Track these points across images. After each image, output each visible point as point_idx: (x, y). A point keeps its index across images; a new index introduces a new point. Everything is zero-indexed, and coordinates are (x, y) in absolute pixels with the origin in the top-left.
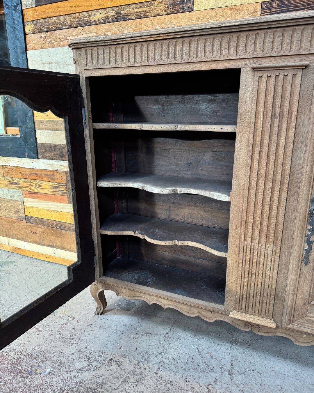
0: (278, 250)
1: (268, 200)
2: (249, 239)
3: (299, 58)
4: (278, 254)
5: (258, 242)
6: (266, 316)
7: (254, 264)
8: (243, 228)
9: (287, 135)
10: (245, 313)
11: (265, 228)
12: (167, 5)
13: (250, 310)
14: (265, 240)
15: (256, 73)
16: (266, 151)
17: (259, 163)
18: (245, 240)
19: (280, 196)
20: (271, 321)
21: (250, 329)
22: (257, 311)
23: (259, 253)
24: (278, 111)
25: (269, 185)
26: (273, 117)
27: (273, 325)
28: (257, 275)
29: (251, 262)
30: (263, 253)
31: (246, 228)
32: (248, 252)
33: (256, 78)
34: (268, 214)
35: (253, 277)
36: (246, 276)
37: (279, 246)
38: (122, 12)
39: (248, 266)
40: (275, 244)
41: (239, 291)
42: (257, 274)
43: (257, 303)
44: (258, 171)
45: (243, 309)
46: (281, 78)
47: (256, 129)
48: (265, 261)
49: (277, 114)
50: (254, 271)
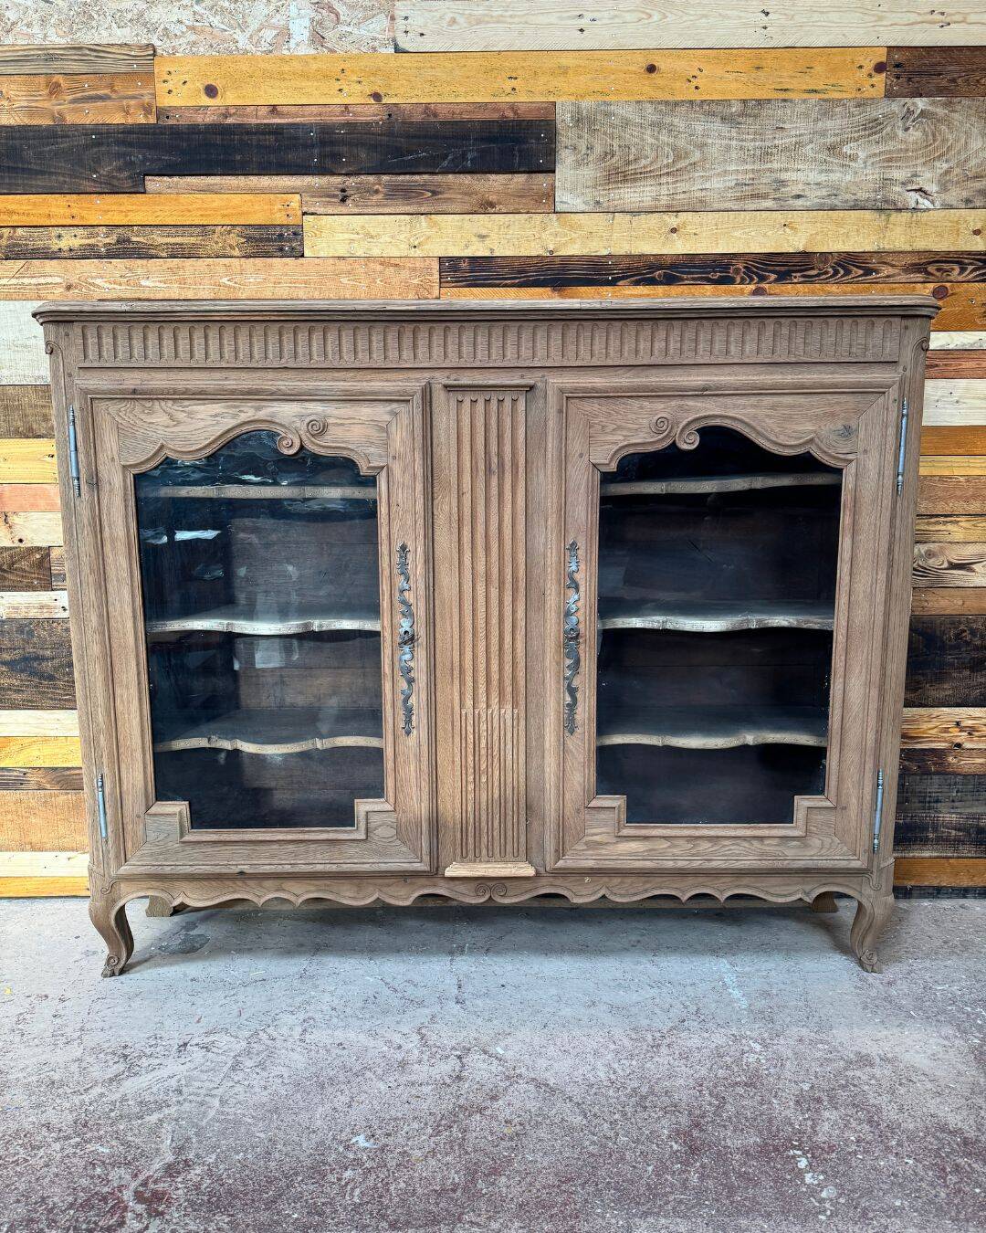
0: (522, 715)
1: (494, 621)
2: (469, 703)
3: (520, 373)
4: (522, 723)
5: (485, 706)
6: (516, 857)
7: (483, 752)
8: (457, 682)
9: (514, 503)
10: (475, 861)
11: (495, 676)
12: (244, 237)
13: (484, 852)
14: (497, 700)
15: (451, 394)
16: (483, 532)
17: (472, 553)
18: (462, 705)
19: (514, 612)
20: (526, 865)
21: (487, 897)
22: (497, 851)
23: (490, 728)
24: (495, 460)
25: (494, 592)
26: (488, 470)
27: (530, 872)
28: (490, 773)
29: (477, 749)
30: (496, 724)
31: (462, 682)
32: (470, 729)
33: (453, 404)
34: (497, 648)
35: (484, 780)
36: (471, 778)
37: (523, 707)
38: (134, 239)
39: (472, 758)
40: (515, 705)
41: (458, 816)
42: (490, 770)
43: (495, 833)
44: (473, 568)
45: (471, 855)
46: (494, 403)
47: (461, 493)
48: (502, 741)
49: (494, 467)
50: (483, 766)
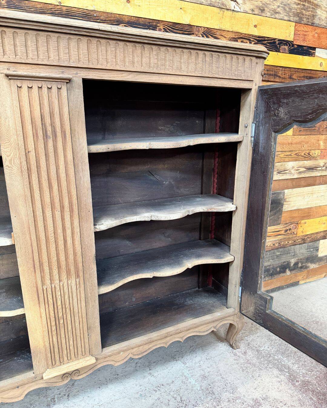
0: (82, 282)
1: (60, 231)
2: (48, 282)
3: (61, 69)
4: (82, 286)
5: (58, 282)
6: (84, 355)
7: (60, 307)
8: (38, 271)
9: (65, 156)
10: (61, 365)
11: (63, 263)
13: (65, 358)
14: (66, 276)
15: (12, 81)
16: (46, 177)
17: (40, 191)
18: (43, 284)
19: (72, 224)
20: (90, 357)
21: (69, 379)
22: (73, 356)
23: (62, 293)
24: (49, 129)
25: (58, 214)
26: (45, 136)
27: (92, 361)
28: (65, 318)
29: (56, 307)
30: (66, 290)
31: (42, 271)
32: (50, 297)
33: (14, 89)
34: (63, 247)
35: (62, 322)
36: (53, 324)
37: (82, 278)
39: (53, 312)
40: (78, 276)
41: (48, 345)
42: (65, 316)
43: (71, 348)
44: (41, 200)
45: (58, 363)
46: (45, 90)
47: (27, 151)
48: (71, 299)
49: (49, 133)
50: (60, 315)
